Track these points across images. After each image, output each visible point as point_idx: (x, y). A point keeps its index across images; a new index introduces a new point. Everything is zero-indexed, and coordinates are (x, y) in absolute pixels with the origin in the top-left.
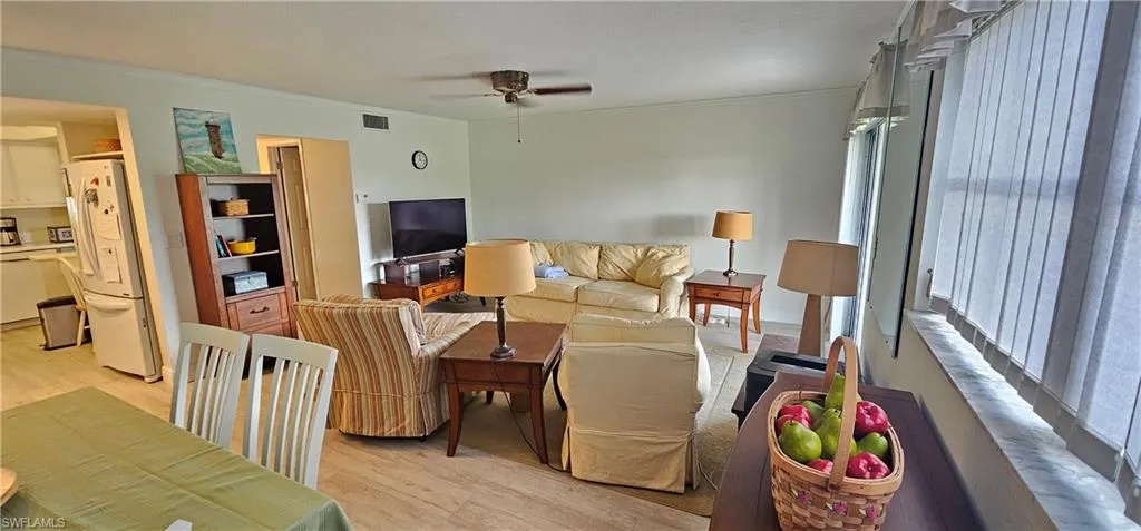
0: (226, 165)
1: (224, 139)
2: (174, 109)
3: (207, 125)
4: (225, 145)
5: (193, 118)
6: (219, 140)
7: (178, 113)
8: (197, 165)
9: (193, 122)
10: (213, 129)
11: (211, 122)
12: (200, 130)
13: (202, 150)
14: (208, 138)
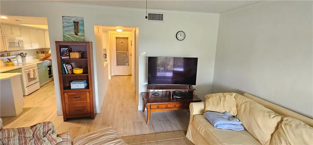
0: (79, 38)
1: (80, 27)
2: (63, 17)
3: (74, 22)
4: (80, 30)
5: (70, 20)
6: (78, 28)
7: (64, 18)
8: (68, 38)
9: (69, 21)
10: (76, 24)
11: (76, 21)
12: (71, 24)
13: (71, 32)
14: (74, 27)
